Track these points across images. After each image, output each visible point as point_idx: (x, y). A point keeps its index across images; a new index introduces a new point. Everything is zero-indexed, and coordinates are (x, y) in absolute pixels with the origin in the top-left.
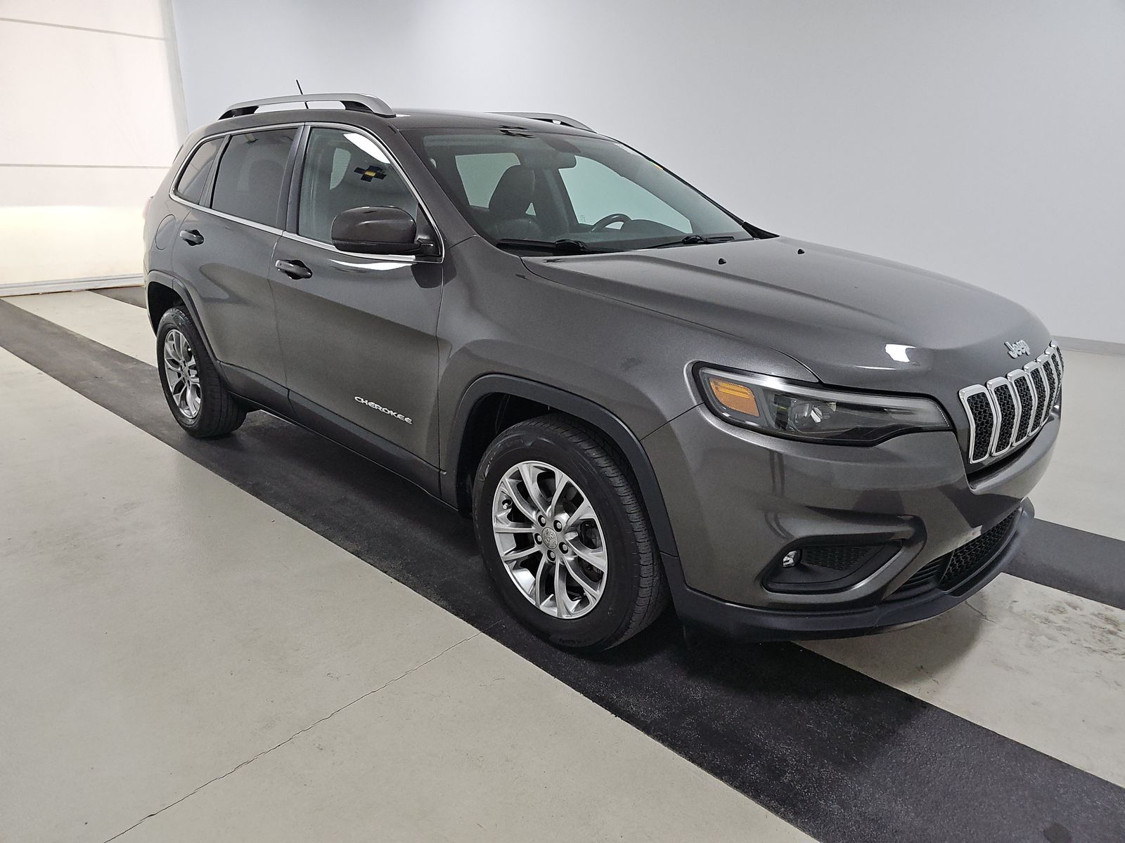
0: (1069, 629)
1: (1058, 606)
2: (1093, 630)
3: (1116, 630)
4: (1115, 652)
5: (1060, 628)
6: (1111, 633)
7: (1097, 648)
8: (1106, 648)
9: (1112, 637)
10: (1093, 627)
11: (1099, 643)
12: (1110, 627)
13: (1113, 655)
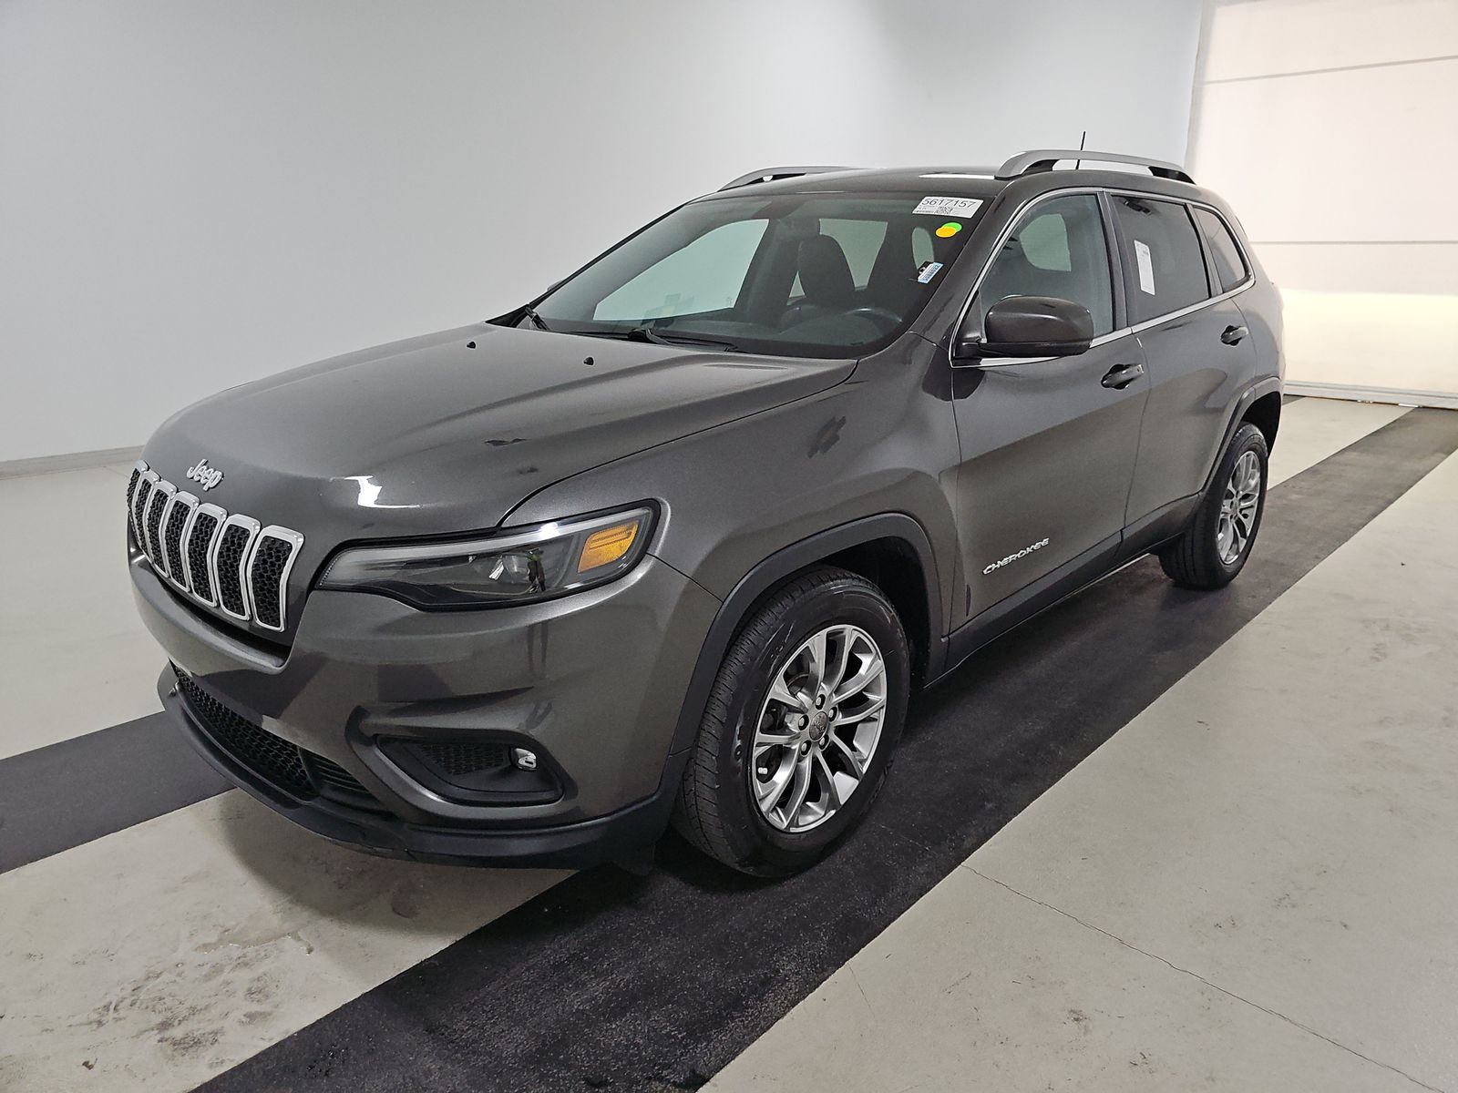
0: (208, 978)
1: (267, 997)
2: (187, 1005)
3: (167, 1034)
4: (128, 1002)
5: (217, 969)
6: (164, 1026)
7: (150, 984)
8: (143, 995)
9: (158, 1019)
10: (194, 1011)
11: (157, 995)
12: (177, 1032)
13: (124, 993)
